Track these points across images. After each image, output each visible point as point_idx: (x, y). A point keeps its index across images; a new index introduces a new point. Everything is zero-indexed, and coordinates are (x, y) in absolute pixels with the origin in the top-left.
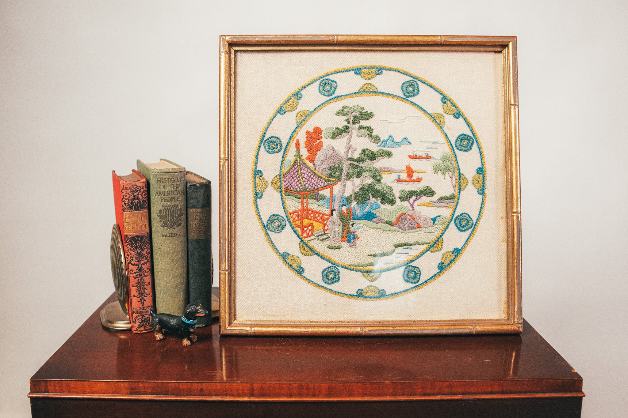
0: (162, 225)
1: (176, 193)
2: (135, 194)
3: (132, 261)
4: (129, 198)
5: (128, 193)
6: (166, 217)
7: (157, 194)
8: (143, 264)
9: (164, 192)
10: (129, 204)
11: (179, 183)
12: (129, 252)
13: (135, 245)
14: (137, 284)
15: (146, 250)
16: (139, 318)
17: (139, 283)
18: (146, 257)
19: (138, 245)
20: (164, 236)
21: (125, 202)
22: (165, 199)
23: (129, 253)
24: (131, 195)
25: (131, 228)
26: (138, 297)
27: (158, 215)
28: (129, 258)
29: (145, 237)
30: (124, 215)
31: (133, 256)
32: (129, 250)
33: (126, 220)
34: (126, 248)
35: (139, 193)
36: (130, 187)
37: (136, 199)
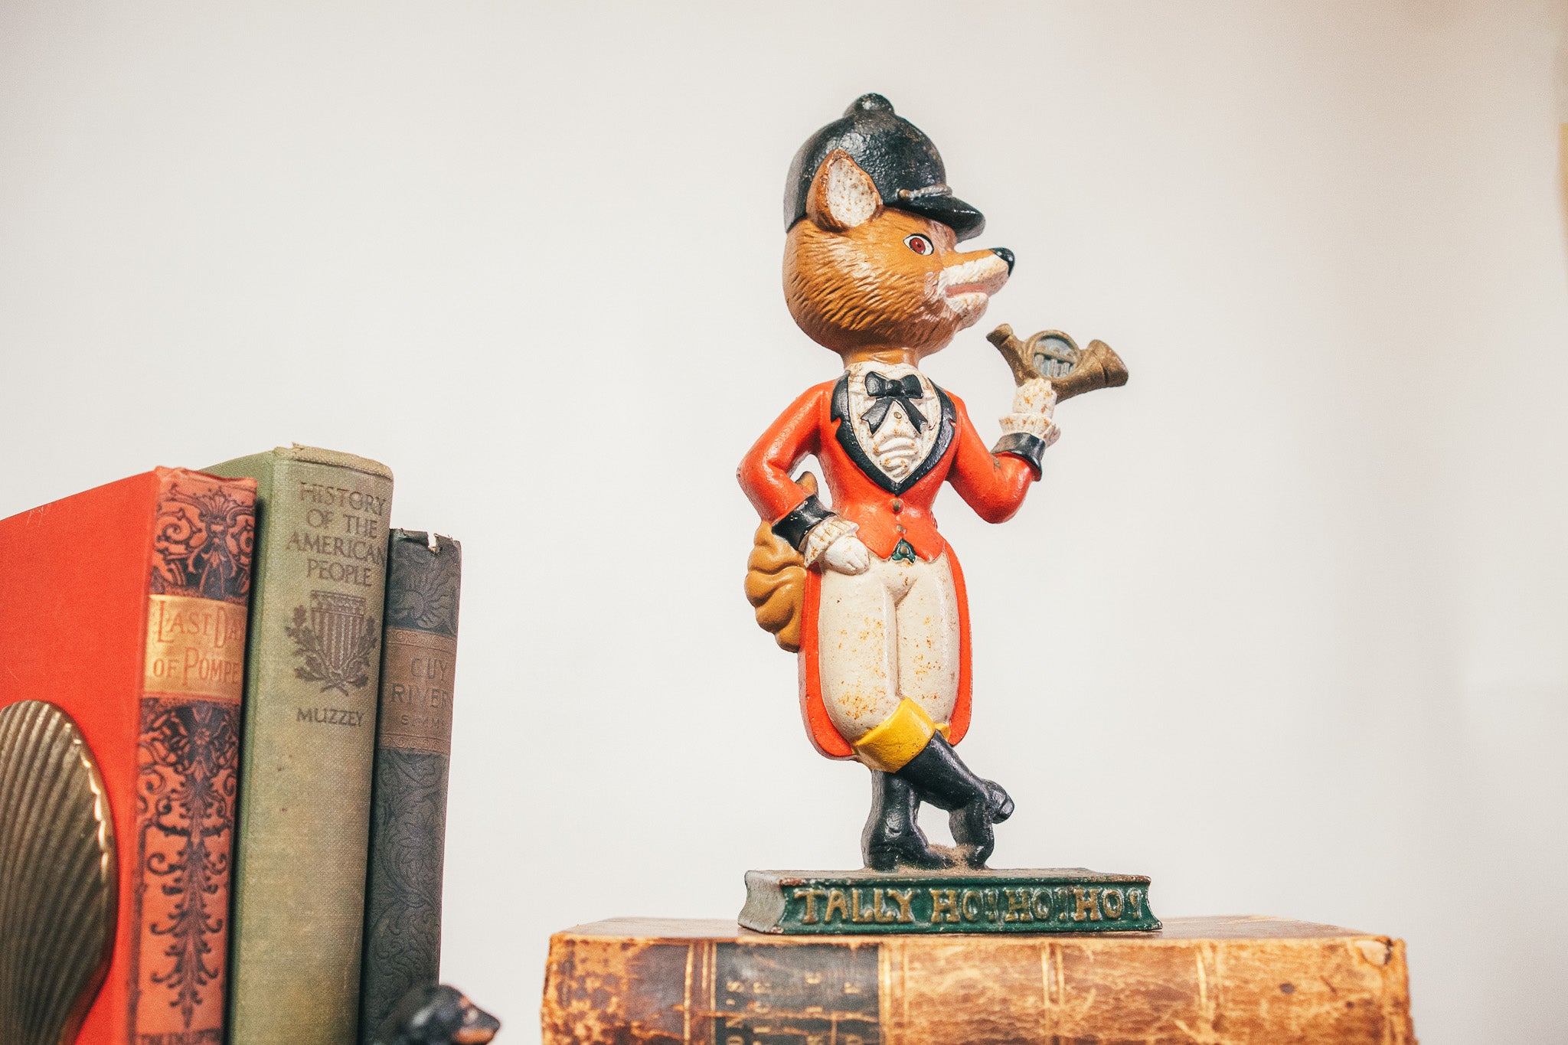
0: (302, 669)
1: (361, 551)
2: (214, 528)
3: (165, 814)
4: (190, 538)
5: (189, 521)
6: (320, 638)
7: (294, 545)
8: (206, 832)
9: (325, 537)
10: (186, 567)
11: (374, 517)
12: (155, 772)
13: (186, 744)
14: (173, 923)
15: (223, 774)
17: (183, 915)
18: (220, 802)
19: (199, 742)
20: (304, 718)
21: (171, 554)
22: (326, 566)
23: (154, 779)
24: (200, 530)
25: (181, 666)
26: (171, 982)
27: (288, 629)
28: (152, 799)
29: (227, 717)
30: (155, 610)
31: (174, 791)
32: (155, 763)
33: (163, 631)
34: (144, 756)
35: (229, 527)
36: (199, 494)
37: (216, 550)
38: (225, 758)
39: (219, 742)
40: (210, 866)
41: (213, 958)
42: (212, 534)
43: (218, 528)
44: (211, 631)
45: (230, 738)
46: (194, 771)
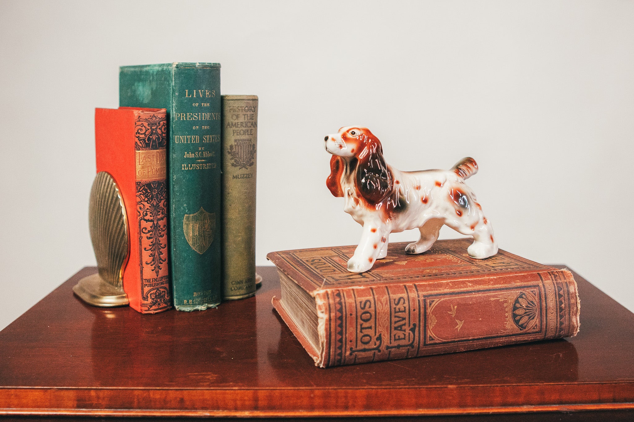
2: (153, 127)
3: (146, 216)
4: (146, 132)
5: (145, 127)
8: (159, 220)
10: (145, 141)
12: (142, 204)
13: (150, 195)
14: (151, 247)
15: (163, 201)
16: (152, 292)
17: (153, 245)
18: (162, 210)
19: (154, 194)
21: (140, 138)
23: (142, 206)
24: (149, 129)
25: (146, 172)
26: (152, 264)
28: (141, 212)
29: (162, 184)
30: (137, 155)
31: (148, 209)
32: (142, 201)
33: (140, 161)
34: (138, 199)
35: (158, 126)
36: (147, 118)
37: (154, 134)
38: (163, 197)
39: (160, 192)
40: (161, 229)
41: (164, 256)
42: (152, 130)
43: (155, 127)
44: (155, 159)
45: (164, 190)
46: (153, 203)
